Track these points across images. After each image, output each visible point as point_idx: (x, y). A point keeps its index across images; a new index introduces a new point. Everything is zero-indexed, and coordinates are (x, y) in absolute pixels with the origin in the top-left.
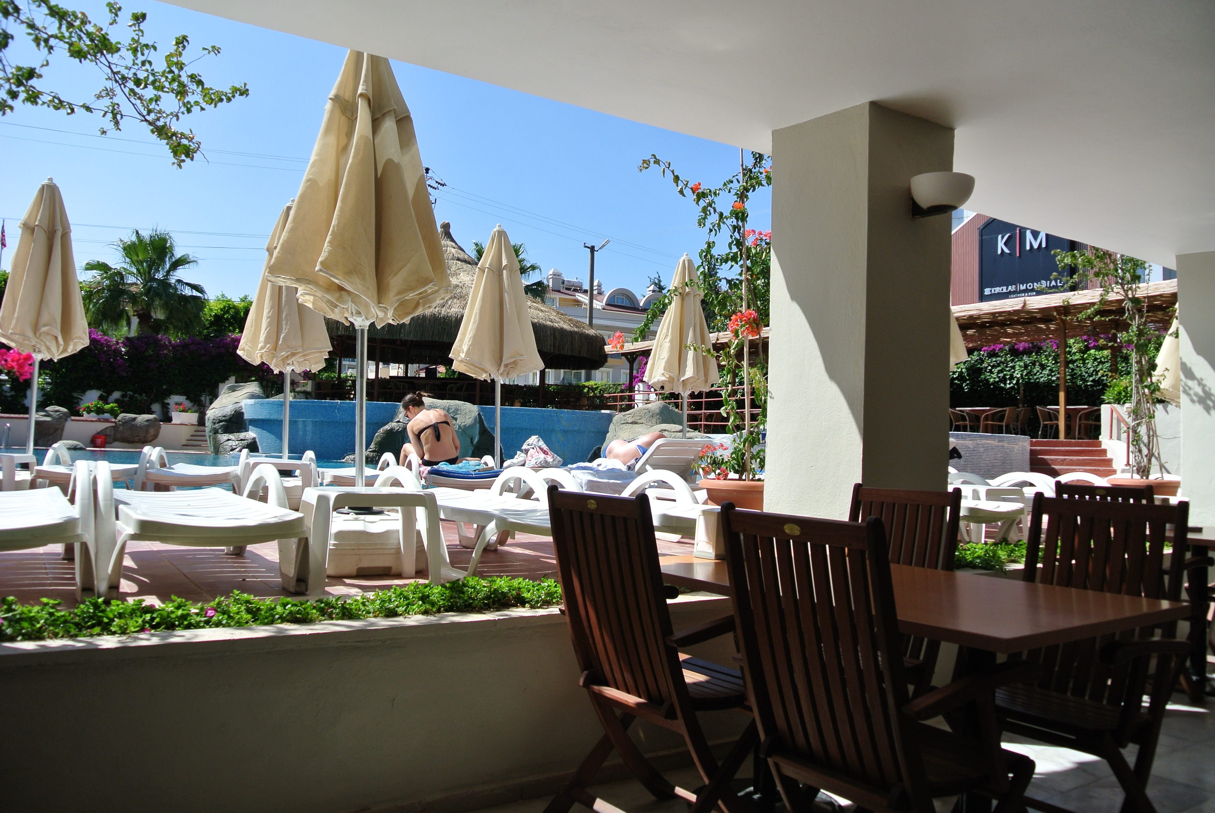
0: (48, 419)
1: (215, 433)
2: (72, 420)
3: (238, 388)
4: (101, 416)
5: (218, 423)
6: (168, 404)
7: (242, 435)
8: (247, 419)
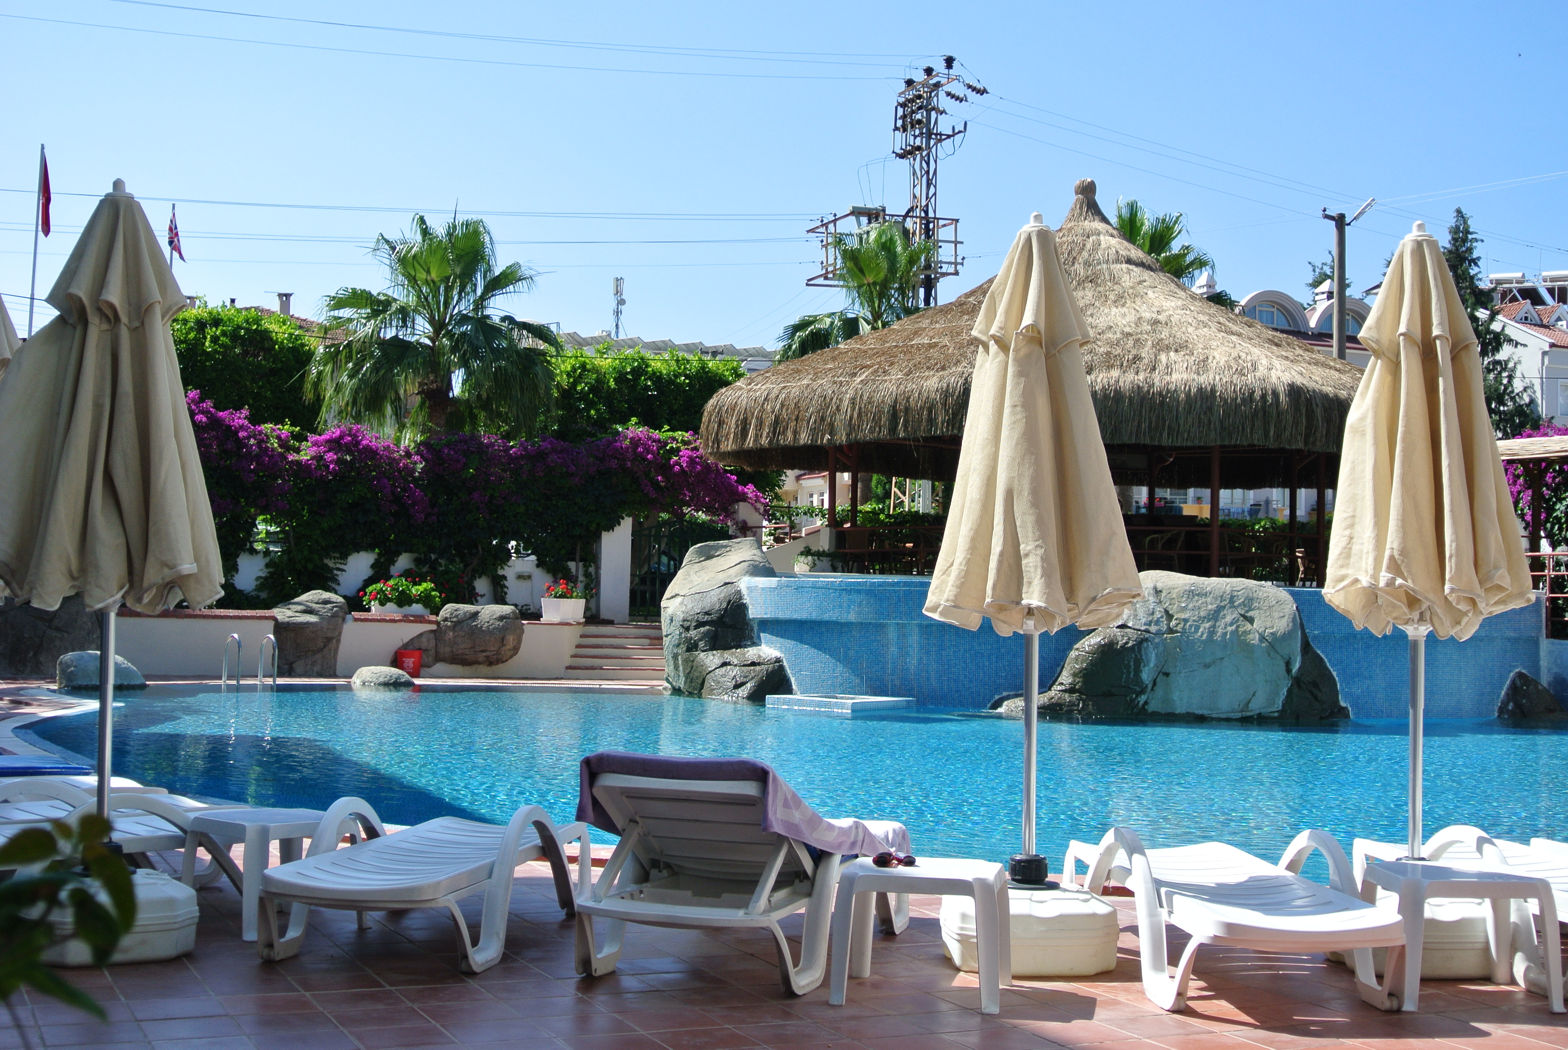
0: (312, 619)
1: (689, 650)
2: (356, 620)
3: (717, 550)
4: (407, 610)
5: (696, 627)
6: (504, 578)
7: (751, 653)
8: (754, 619)
